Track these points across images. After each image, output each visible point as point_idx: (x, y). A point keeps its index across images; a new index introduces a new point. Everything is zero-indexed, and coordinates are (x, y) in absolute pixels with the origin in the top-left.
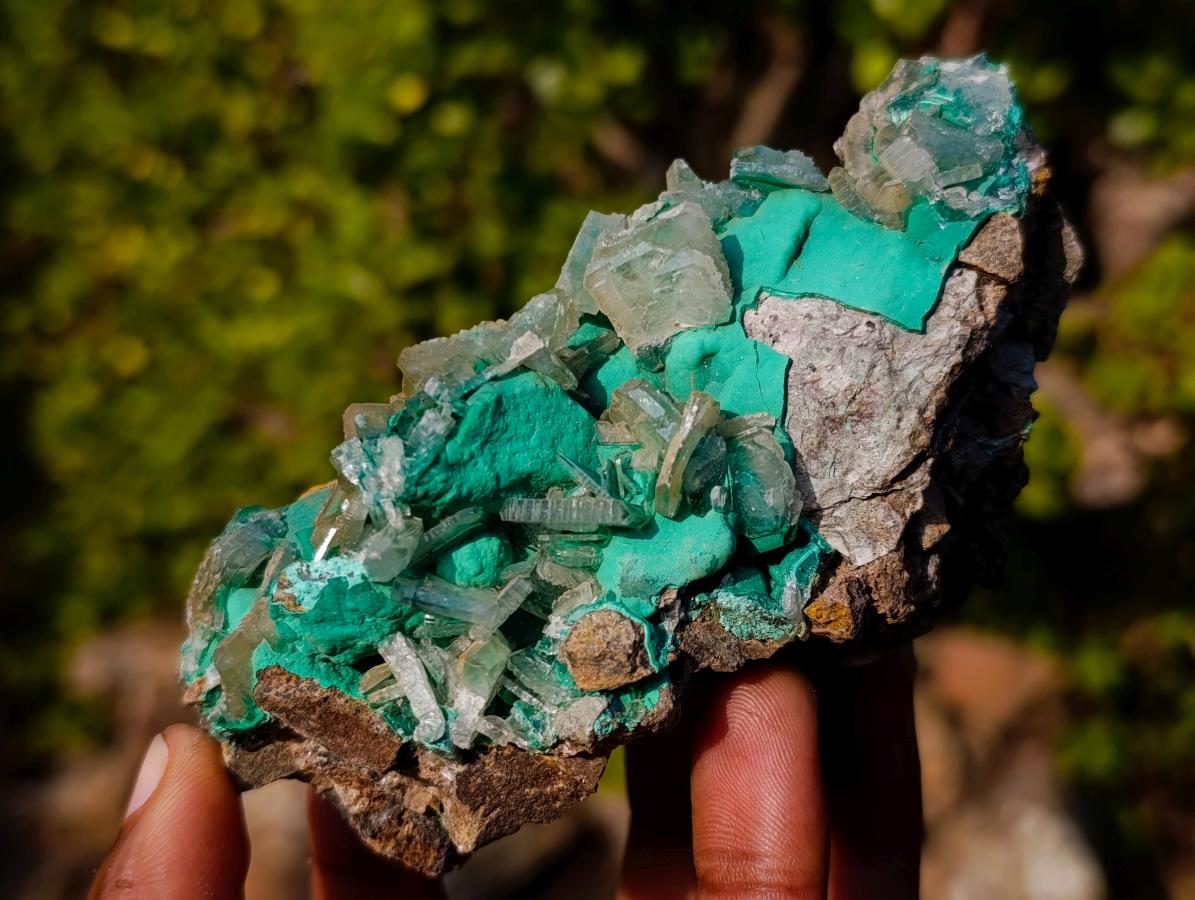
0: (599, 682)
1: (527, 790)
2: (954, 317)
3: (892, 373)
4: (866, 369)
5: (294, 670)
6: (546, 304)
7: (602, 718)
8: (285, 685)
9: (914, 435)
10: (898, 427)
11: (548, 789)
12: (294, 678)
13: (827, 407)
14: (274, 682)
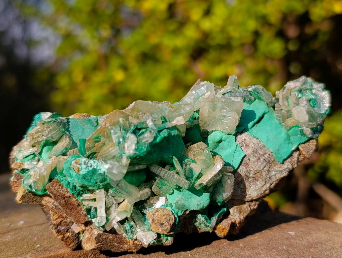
0: (158, 231)
1: (115, 244)
2: (290, 162)
3: (269, 171)
4: (263, 167)
5: (62, 183)
6: (190, 110)
7: (154, 241)
8: (58, 187)
9: (265, 191)
10: (263, 186)
11: (122, 246)
12: (61, 185)
13: (248, 173)
14: (55, 184)
